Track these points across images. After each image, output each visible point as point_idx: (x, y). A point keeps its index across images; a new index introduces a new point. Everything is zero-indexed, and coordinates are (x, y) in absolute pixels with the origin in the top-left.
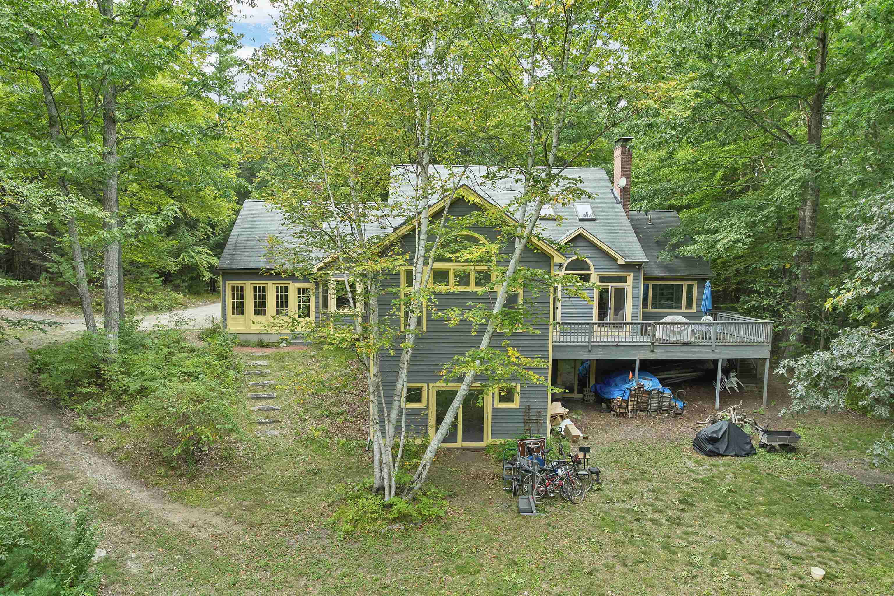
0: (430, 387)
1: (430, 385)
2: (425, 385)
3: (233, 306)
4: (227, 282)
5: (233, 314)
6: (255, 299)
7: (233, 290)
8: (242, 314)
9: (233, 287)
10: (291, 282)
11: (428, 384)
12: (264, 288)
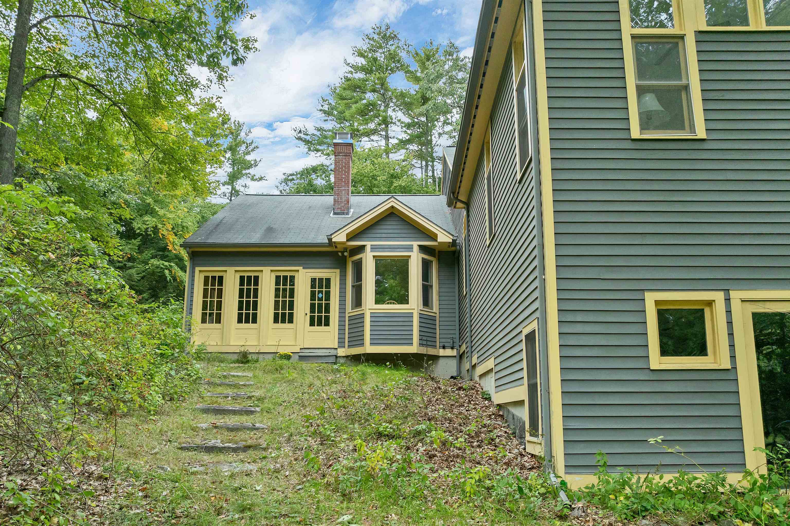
0: (736, 305)
1: (736, 295)
2: (719, 297)
3: (204, 307)
4: (197, 269)
5: (204, 321)
6: (241, 296)
7: (206, 283)
8: (218, 321)
9: (206, 278)
10: (300, 268)
11: (727, 291)
12: (257, 279)
